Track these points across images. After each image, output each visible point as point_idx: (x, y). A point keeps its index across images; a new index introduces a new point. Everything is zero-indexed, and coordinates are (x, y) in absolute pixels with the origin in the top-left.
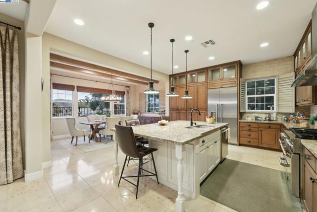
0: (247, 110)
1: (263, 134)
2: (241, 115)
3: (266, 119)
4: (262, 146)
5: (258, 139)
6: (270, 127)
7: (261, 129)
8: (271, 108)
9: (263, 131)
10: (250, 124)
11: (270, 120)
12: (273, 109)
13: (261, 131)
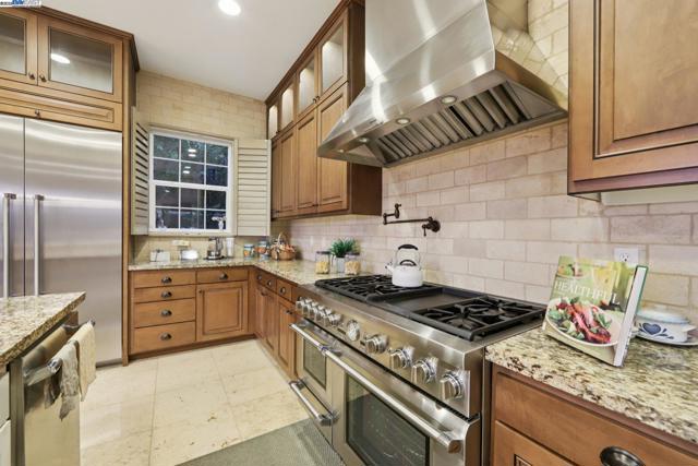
0: (153, 230)
1: (208, 300)
2: (134, 242)
3: (209, 253)
4: (205, 339)
5: (195, 321)
6: (226, 276)
7: (204, 287)
8: (221, 223)
9: (208, 294)
10: (167, 276)
11: (219, 257)
12: (224, 228)
13: (202, 292)
